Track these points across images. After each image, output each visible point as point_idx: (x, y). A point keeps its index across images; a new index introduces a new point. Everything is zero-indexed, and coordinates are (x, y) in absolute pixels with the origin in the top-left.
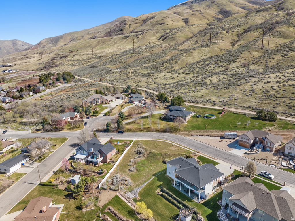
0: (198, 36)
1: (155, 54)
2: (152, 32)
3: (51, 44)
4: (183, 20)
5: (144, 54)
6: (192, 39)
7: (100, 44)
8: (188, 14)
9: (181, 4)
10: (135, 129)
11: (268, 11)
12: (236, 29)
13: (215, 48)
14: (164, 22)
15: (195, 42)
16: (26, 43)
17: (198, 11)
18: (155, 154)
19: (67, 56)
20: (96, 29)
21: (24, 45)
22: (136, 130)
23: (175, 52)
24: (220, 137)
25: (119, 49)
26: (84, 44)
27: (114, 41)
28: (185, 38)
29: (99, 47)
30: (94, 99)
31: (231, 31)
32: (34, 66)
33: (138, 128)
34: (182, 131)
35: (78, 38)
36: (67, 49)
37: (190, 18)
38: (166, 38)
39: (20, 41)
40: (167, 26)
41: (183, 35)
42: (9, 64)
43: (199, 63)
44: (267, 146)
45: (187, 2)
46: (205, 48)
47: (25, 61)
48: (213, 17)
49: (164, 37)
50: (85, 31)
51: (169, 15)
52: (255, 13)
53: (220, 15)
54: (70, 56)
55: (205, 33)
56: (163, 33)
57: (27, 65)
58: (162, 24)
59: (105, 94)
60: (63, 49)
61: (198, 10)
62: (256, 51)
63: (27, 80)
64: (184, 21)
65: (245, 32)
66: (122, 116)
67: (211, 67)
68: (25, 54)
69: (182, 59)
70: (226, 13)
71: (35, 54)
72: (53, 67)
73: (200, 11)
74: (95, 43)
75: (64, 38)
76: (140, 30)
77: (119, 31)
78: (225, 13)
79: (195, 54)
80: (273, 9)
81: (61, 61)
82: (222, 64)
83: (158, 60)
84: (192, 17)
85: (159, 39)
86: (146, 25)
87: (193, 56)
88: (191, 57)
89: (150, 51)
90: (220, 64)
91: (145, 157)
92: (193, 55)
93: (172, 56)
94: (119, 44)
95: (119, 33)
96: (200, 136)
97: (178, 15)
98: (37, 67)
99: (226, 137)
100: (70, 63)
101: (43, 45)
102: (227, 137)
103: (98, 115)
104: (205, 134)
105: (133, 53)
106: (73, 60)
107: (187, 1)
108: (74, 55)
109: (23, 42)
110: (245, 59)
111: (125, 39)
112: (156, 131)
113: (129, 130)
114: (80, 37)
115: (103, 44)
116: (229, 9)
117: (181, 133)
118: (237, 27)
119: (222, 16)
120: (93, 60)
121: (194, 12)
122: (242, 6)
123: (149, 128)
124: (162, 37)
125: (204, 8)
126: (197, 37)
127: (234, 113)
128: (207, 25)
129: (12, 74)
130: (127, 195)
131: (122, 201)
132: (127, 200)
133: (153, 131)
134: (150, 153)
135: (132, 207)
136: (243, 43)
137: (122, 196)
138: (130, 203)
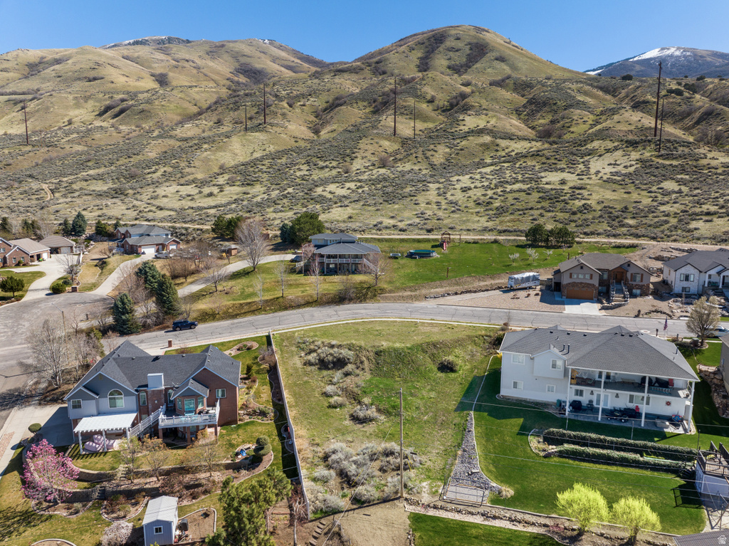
0: (220, 109)
1: (110, 147)
2: (71, 97)
4: (154, 78)
5: (67, 147)
6: (203, 117)
8: (163, 64)
9: (131, 41)
10: (230, 310)
11: (357, 73)
12: (308, 100)
13: (282, 135)
14: (100, 76)
15: (215, 123)
17: (187, 61)
18: (405, 352)
22: (238, 312)
23: (170, 143)
28: (180, 115)
31: (299, 103)
33: (241, 304)
34: (390, 292)
37: (171, 74)
38: (122, 111)
40: (113, 85)
41: (172, 106)
43: (264, 163)
44: (634, 283)
45: (147, 41)
46: (257, 134)
48: (228, 79)
49: (117, 109)
51: (113, 58)
52: (332, 75)
53: (241, 76)
55: (235, 103)
56: (105, 100)
58: (95, 79)
61: (187, 58)
62: (386, 139)
64: (157, 80)
65: (330, 107)
67: (300, 170)
69: (203, 156)
70: (255, 73)
73: (193, 62)
76: (25, 90)
78: (253, 75)
79: (235, 147)
80: (366, 71)
82: (327, 163)
83: (126, 160)
84: (174, 72)
85: (101, 114)
86: (44, 79)
87: (230, 150)
88: (225, 151)
89: (84, 139)
90: (321, 164)
91: (367, 369)
92: (230, 147)
93: (166, 152)
97: (137, 63)
99: (518, 287)
102: (520, 287)
103: (22, 297)
105: (26, 144)
107: (146, 38)
110: (372, 154)
112: (308, 304)
113: (208, 316)
116: (262, 66)
117: (392, 297)
118: (310, 95)
119: (248, 80)
121: (178, 62)
122: (286, 63)
123: (278, 298)
124: (108, 109)
125: (200, 57)
126: (217, 112)
127: (470, 243)
128: (227, 90)
130: (450, 495)
131: (463, 526)
132: (472, 514)
133: (299, 306)
134: (378, 353)
135: (520, 528)
136: (338, 126)
137: (435, 507)
138: (495, 518)
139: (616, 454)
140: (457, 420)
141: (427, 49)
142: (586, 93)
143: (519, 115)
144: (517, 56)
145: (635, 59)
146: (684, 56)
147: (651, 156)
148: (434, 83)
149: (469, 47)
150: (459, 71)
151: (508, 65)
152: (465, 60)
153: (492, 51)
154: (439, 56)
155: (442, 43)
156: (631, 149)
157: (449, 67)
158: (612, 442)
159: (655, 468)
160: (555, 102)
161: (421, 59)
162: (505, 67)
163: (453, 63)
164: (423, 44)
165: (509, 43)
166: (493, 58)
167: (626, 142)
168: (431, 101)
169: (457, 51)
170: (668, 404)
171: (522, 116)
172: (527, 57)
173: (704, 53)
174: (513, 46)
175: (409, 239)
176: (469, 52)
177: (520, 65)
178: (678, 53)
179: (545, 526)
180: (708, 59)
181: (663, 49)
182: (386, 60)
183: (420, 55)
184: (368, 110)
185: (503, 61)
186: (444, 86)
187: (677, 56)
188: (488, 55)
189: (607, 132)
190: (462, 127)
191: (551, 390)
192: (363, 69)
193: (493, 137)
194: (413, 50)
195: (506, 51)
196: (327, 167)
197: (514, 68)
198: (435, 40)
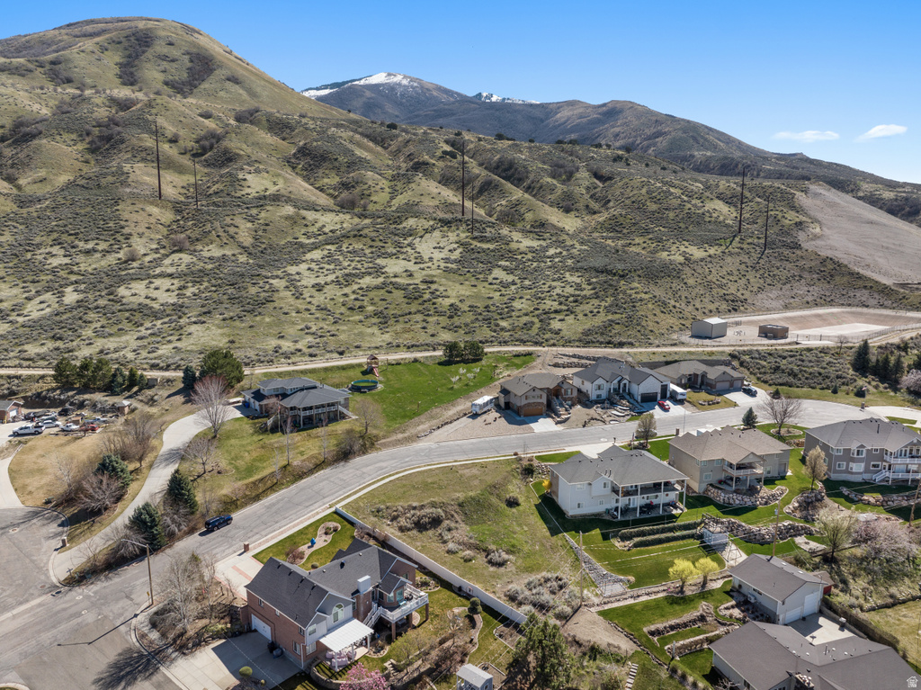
10: (248, 493)
22: (257, 492)
24: (466, 418)
34: (384, 437)
65: (14, 136)
80: (39, 74)
96: (434, 430)
104: (435, 422)
112: (318, 466)
113: (228, 505)
117: (390, 442)
123: (285, 467)
130: (607, 594)
131: (630, 607)
132: (626, 599)
133: (311, 472)
134: (460, 505)
135: (653, 597)
136: (48, 173)
137: (605, 603)
138: (638, 596)
139: (663, 536)
140: (560, 543)
141: (127, 53)
142: (359, 145)
143: (294, 168)
144: (253, 78)
145: (362, 82)
146: (412, 87)
147: (467, 237)
148: (168, 113)
149: (187, 57)
150: (182, 89)
151: (243, 88)
152: (186, 75)
153: (220, 67)
154: (148, 65)
155: (148, 46)
156: (445, 228)
157: (166, 83)
158: (658, 529)
159: (683, 538)
160: (335, 157)
161: (121, 65)
162: (241, 91)
163: (171, 77)
164: (119, 43)
165: (230, 53)
166: (223, 78)
167: (440, 220)
168: (174, 141)
169: (173, 61)
170: (667, 495)
171: (298, 170)
172: (264, 80)
173: (430, 86)
174: (236, 57)
175: (333, 367)
176: (189, 65)
177: (258, 90)
178: (405, 82)
179: (664, 590)
180: (435, 94)
181: (389, 75)
182: (67, 61)
183: (118, 59)
184: (80, 147)
185: (237, 83)
186: (182, 119)
187: (405, 86)
188: (217, 72)
189: (416, 207)
190: (248, 191)
191: (601, 503)
192: (31, 71)
193: (295, 207)
194: (107, 50)
195: (238, 69)
196: (94, 250)
197: (252, 94)
198: (137, 40)
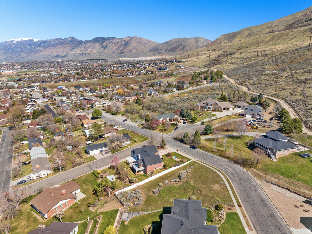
3: (227, 40)
7: (274, 39)
10: (209, 148)
16: (207, 40)
19: (234, 54)
20: (281, 21)
21: (205, 41)
22: (210, 150)
24: (305, 199)
25: (295, 45)
26: (255, 40)
27: (292, 35)
29: (271, 43)
30: (207, 104)
32: (201, 63)
34: (258, 169)
35: (256, 33)
36: (237, 46)
39: (202, 38)
42: (184, 60)
47: (196, 57)
50: (266, 25)
54: (237, 53)
57: (196, 62)
59: (229, 100)
60: (233, 45)
63: (186, 76)
66: (208, 129)
68: (201, 51)
71: (209, 50)
72: (216, 64)
74: (269, 38)
75: (241, 34)
77: (305, 22)
81: (225, 59)
91: (180, 184)
94: (298, 39)
95: (305, 23)
96: (275, 184)
98: (203, 64)
100: (233, 61)
101: (219, 41)
103: (196, 122)
104: (286, 185)
105: (308, 50)
106: (237, 58)
108: (241, 53)
109: (204, 39)
111: (310, 31)
112: (229, 158)
113: (203, 148)
114: (258, 31)
115: (277, 40)
117: (254, 171)
120: (257, 58)
129: (182, 70)
133: (225, 157)
